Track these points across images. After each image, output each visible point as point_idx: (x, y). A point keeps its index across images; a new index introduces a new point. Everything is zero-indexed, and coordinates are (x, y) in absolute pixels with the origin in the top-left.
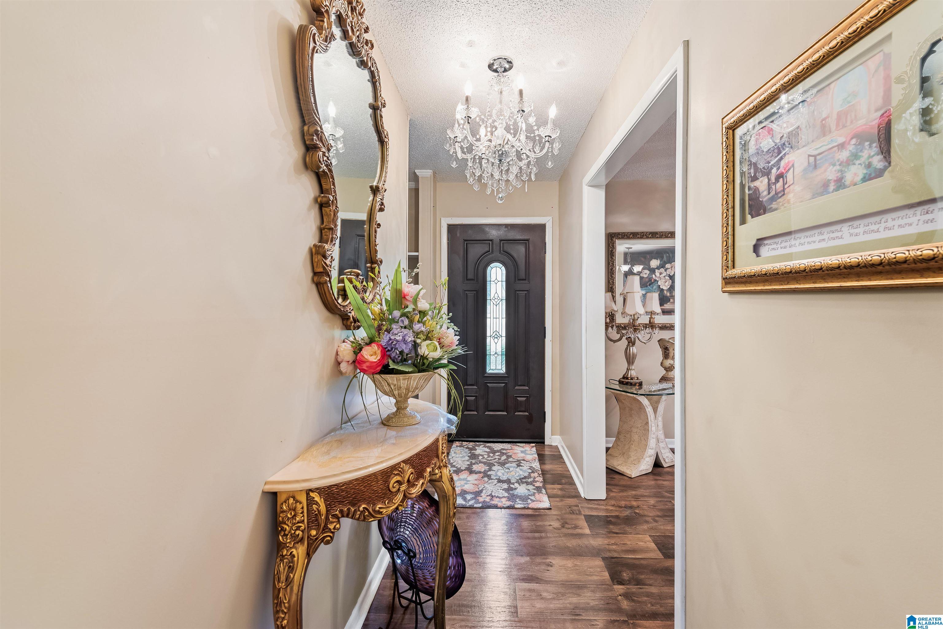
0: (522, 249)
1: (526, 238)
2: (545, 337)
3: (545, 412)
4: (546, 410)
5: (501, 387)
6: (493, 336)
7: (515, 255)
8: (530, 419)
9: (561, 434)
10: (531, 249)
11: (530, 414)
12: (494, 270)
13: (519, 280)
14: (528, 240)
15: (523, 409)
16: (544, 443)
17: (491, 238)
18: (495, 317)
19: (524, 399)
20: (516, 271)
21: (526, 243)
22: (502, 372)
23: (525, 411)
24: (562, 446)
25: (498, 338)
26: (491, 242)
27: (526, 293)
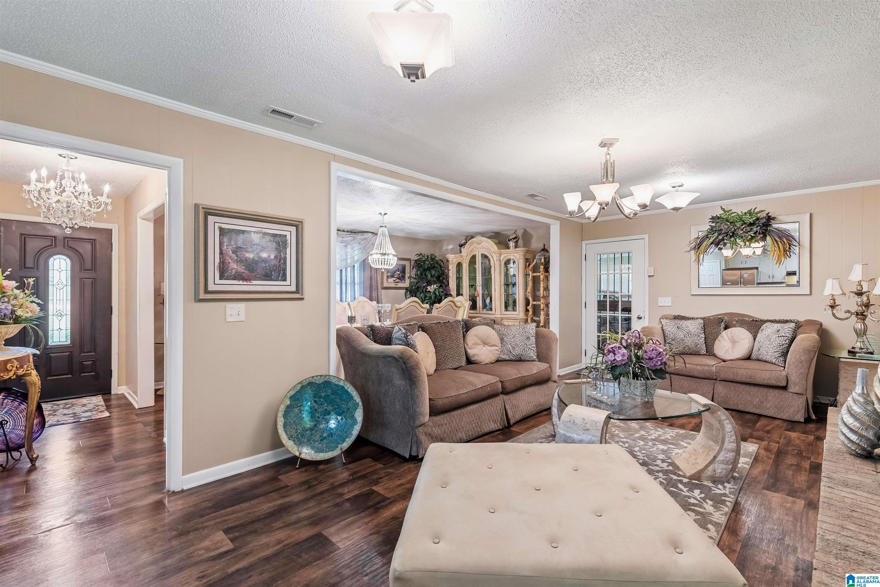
0: (88, 246)
1: (93, 237)
2: (112, 314)
3: (111, 371)
4: (112, 368)
5: (66, 356)
6: (56, 314)
7: (81, 251)
8: (96, 377)
9: (127, 384)
10: (98, 247)
11: (96, 373)
12: (57, 262)
13: (84, 270)
14: (94, 240)
15: (89, 370)
16: (110, 393)
17: (54, 235)
18: (58, 298)
19: (91, 362)
20: (81, 262)
21: (92, 242)
22: (66, 343)
23: (91, 372)
24: (129, 393)
25: (62, 316)
26: (53, 238)
27: (92, 281)
